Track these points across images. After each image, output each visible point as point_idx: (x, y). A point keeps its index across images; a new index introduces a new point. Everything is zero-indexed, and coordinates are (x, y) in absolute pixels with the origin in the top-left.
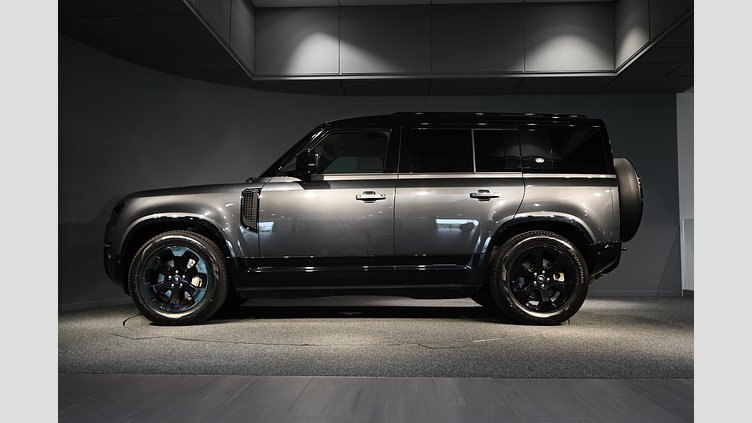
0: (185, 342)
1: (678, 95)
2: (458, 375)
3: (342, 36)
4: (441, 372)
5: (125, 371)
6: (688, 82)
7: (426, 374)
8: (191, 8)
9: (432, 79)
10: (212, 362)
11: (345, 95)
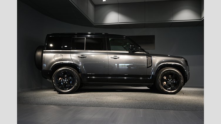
2: (144, 108)
4: (140, 107)
7: (135, 108)
8: (75, 5)
9: (145, 23)
10: (77, 103)
11: (120, 28)
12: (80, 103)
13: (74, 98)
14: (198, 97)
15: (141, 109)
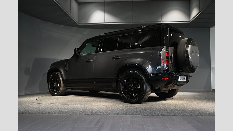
0: (53, 105)
1: (210, 28)
2: (131, 115)
3: (105, 11)
5: (32, 113)
6: (213, 24)
7: (122, 114)
8: (57, 3)
9: (133, 24)
10: (59, 110)
11: (107, 29)
12: (62, 110)
13: (56, 105)
14: (187, 102)
15: (129, 116)
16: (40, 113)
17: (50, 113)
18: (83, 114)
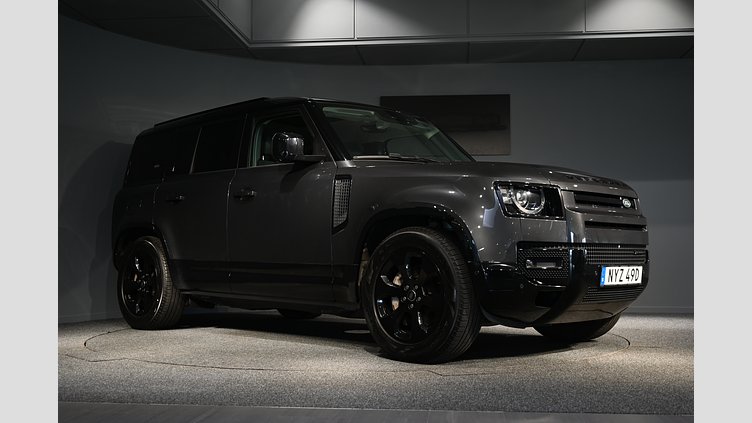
0: (149, 366)
2: (463, 408)
4: (443, 404)
7: (425, 406)
9: (469, 43)
10: (172, 388)
11: (364, 64)
12: (186, 389)
13: (162, 366)
15: (452, 411)
16: (99, 398)
17: (140, 400)
18: (269, 404)
